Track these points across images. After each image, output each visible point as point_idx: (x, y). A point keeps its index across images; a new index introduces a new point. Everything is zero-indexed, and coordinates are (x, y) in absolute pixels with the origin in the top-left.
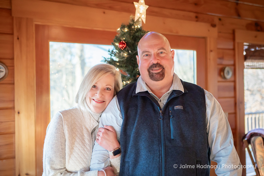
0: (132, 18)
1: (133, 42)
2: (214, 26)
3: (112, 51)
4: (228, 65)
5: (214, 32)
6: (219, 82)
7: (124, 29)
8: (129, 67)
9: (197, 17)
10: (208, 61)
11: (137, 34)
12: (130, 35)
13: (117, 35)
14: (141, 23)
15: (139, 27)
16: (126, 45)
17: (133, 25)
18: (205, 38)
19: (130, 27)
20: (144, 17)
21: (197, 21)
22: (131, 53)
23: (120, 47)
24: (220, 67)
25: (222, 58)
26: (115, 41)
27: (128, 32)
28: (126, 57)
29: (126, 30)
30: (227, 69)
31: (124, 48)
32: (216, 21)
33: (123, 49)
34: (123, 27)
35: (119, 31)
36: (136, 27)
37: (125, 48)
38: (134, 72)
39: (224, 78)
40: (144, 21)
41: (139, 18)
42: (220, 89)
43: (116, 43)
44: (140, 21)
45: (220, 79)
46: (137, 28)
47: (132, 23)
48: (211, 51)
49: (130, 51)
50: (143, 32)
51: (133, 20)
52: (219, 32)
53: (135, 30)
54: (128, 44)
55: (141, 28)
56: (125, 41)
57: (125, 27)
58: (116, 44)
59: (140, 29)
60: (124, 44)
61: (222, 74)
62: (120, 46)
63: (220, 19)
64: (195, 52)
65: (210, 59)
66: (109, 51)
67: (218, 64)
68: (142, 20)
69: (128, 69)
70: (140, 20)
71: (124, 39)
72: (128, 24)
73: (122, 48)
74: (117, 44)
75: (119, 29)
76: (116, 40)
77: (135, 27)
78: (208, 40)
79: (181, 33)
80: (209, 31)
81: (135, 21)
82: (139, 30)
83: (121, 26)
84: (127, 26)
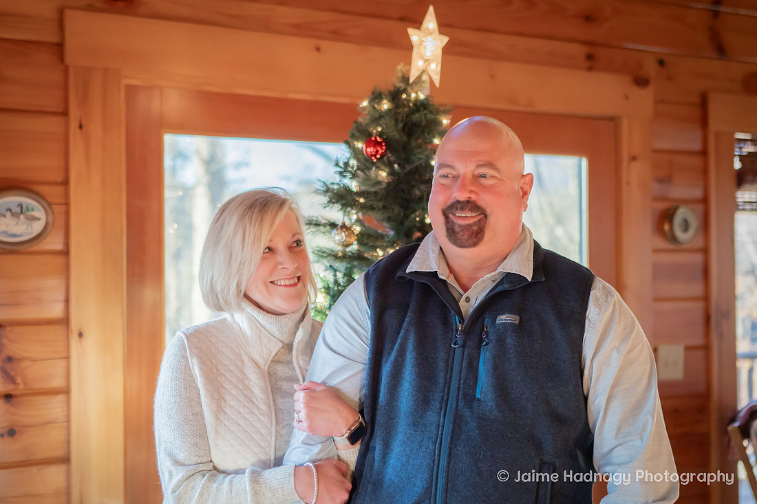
0: (402, 72)
1: (405, 138)
2: (641, 82)
3: (346, 164)
4: (686, 202)
5: (644, 99)
6: (656, 251)
7: (379, 103)
8: (393, 210)
9: (590, 57)
10: (625, 187)
11: (416, 117)
12: (396, 121)
13: (360, 120)
14: (427, 85)
15: (422, 96)
16: (384, 148)
17: (405, 91)
18: (614, 120)
19: (395, 96)
20: (435, 69)
21: (590, 69)
22: (400, 171)
23: (370, 154)
24: (662, 206)
25: (665, 180)
26: (353, 136)
27: (389, 110)
28: (386, 181)
29: (385, 105)
30: (682, 213)
31: (378, 156)
32: (651, 68)
33: (376, 158)
34: (377, 97)
35: (364, 108)
36: (413, 95)
37: (382, 156)
38: (407, 224)
39: (673, 239)
40: (437, 79)
41: (423, 72)
42: (659, 273)
43: (358, 141)
44: (424, 82)
45: (661, 243)
46: (417, 100)
47: (402, 86)
48: (634, 159)
49: (396, 166)
50: (431, 112)
51: (405, 79)
52: (659, 102)
53: (411, 105)
54: (389, 143)
55: (426, 99)
56: (381, 134)
57: (383, 96)
58: (356, 143)
59: (425, 102)
60: (380, 144)
61: (666, 227)
62: (368, 150)
63: (661, 63)
64: (585, 162)
65: (628, 183)
66: (337, 165)
67: (655, 199)
68: (430, 77)
69: (390, 214)
70: (425, 77)
71: (380, 129)
72: (392, 89)
73: (375, 156)
74: (360, 145)
75: (365, 103)
76: (357, 134)
77: (409, 95)
78: (625, 124)
79: (542, 107)
80: (626, 97)
81: (411, 81)
82: (421, 106)
83: (370, 94)
84: (387, 93)
